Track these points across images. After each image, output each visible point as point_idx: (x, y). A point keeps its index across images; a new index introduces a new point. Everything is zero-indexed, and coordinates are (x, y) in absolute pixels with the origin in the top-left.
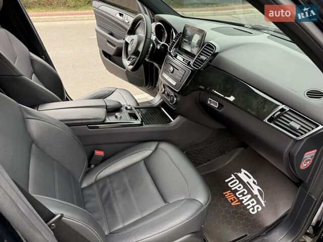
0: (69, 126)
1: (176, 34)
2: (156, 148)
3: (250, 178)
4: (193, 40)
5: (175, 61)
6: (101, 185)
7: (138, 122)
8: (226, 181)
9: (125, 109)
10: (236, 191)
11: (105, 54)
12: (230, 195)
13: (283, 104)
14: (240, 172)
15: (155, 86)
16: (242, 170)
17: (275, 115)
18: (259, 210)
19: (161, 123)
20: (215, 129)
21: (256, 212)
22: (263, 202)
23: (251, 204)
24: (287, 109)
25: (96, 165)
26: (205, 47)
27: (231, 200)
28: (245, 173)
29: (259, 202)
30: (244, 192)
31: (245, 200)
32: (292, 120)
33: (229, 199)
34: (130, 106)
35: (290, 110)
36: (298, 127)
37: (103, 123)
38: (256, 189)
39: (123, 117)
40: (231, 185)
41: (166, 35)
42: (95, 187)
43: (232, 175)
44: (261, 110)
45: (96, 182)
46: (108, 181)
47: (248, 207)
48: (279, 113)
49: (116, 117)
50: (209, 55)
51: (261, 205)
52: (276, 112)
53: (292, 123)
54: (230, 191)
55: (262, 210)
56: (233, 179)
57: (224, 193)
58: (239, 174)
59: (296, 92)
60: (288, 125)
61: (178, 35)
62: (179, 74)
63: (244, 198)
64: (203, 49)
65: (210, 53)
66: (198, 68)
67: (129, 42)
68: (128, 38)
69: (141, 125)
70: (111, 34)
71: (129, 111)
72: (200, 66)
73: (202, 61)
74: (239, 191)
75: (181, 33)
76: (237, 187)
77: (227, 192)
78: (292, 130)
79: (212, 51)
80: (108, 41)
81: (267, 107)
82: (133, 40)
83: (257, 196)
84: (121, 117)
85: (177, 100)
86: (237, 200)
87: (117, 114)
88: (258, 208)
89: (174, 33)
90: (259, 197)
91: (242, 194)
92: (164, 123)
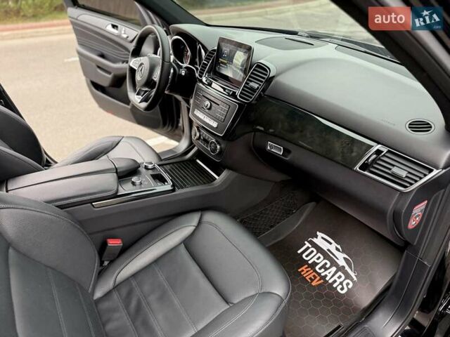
0: (62, 209)
1: (206, 53)
2: (200, 222)
3: (331, 243)
4: (234, 60)
5: (211, 91)
6: (124, 291)
7: (168, 187)
8: (299, 252)
9: (144, 170)
10: (315, 264)
11: (96, 86)
12: (307, 272)
13: (379, 143)
14: (316, 237)
15: (177, 127)
16: (318, 233)
17: (370, 160)
18: (350, 286)
19: (201, 184)
20: (276, 183)
21: (345, 290)
22: (352, 274)
23: (337, 279)
24: (385, 150)
25: (111, 262)
26: (254, 70)
27: (310, 278)
28: (322, 238)
29: (348, 276)
30: (326, 264)
31: (329, 276)
32: (394, 166)
33: (307, 278)
34: (151, 163)
35: (389, 151)
36: (403, 174)
37: (115, 196)
38: (341, 258)
39: (144, 183)
40: (307, 256)
41: (189, 53)
42: (115, 295)
43: (306, 242)
44: (349, 154)
45: (117, 287)
46: (134, 283)
47: (335, 285)
48: (375, 156)
49: (133, 183)
50: (261, 82)
51: (352, 280)
52: (370, 156)
53: (395, 170)
54: (306, 266)
55: (353, 287)
56: (308, 248)
57: (300, 270)
58: (315, 240)
59: (394, 125)
60: (389, 172)
61: (210, 54)
62: (221, 110)
63: (327, 273)
64: (252, 73)
65: (264, 78)
66: (248, 100)
67: (136, 69)
68: (134, 63)
69: (173, 190)
70: (102, 56)
71: (151, 172)
72: (251, 98)
73: (253, 90)
74: (318, 264)
75: (214, 50)
76: (314, 259)
77: (303, 268)
78: (396, 179)
79: (266, 75)
80: (99, 67)
81: (355, 149)
82: (141, 64)
83: (343, 267)
84: (141, 183)
85: (221, 148)
86: (318, 278)
87: (134, 179)
88: (348, 284)
89: (202, 51)
90: (347, 268)
91: (324, 267)
92: (205, 183)
